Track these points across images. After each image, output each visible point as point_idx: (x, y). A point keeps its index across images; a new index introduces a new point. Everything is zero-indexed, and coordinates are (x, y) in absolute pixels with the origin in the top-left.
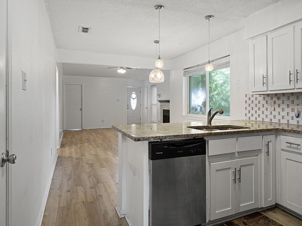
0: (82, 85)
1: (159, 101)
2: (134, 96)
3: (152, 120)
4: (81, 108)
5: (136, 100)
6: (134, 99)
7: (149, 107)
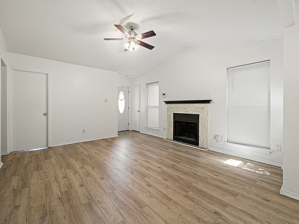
0: (47, 74)
1: (165, 102)
2: (122, 96)
3: (148, 126)
4: (45, 112)
5: (124, 101)
6: (121, 100)
7: (143, 109)
